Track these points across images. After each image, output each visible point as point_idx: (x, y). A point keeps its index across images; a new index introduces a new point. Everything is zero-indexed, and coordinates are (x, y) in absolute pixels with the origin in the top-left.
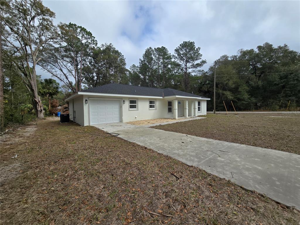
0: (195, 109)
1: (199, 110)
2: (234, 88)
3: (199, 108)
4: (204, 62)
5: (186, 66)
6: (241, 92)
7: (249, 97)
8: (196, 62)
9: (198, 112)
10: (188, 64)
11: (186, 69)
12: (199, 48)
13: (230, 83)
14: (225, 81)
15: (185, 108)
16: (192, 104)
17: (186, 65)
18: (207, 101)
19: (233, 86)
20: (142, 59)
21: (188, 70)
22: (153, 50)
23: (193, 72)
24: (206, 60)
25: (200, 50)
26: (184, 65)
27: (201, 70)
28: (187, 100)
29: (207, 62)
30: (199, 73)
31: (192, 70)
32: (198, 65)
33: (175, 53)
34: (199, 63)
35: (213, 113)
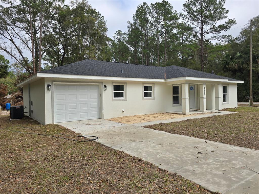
0: (217, 97)
1: (224, 100)
3: (224, 96)
4: (232, 22)
5: (202, 29)
8: (218, 23)
9: (223, 104)
10: (204, 27)
11: (202, 34)
15: (201, 96)
16: (213, 90)
18: (238, 85)
20: (133, 22)
21: (205, 37)
22: (149, 7)
23: (213, 39)
24: (235, 19)
25: (224, 3)
26: (199, 28)
27: (228, 36)
28: (204, 84)
29: (236, 22)
30: (224, 40)
31: (212, 36)
32: (222, 27)
33: (184, 9)
34: (224, 25)
35: (249, 105)
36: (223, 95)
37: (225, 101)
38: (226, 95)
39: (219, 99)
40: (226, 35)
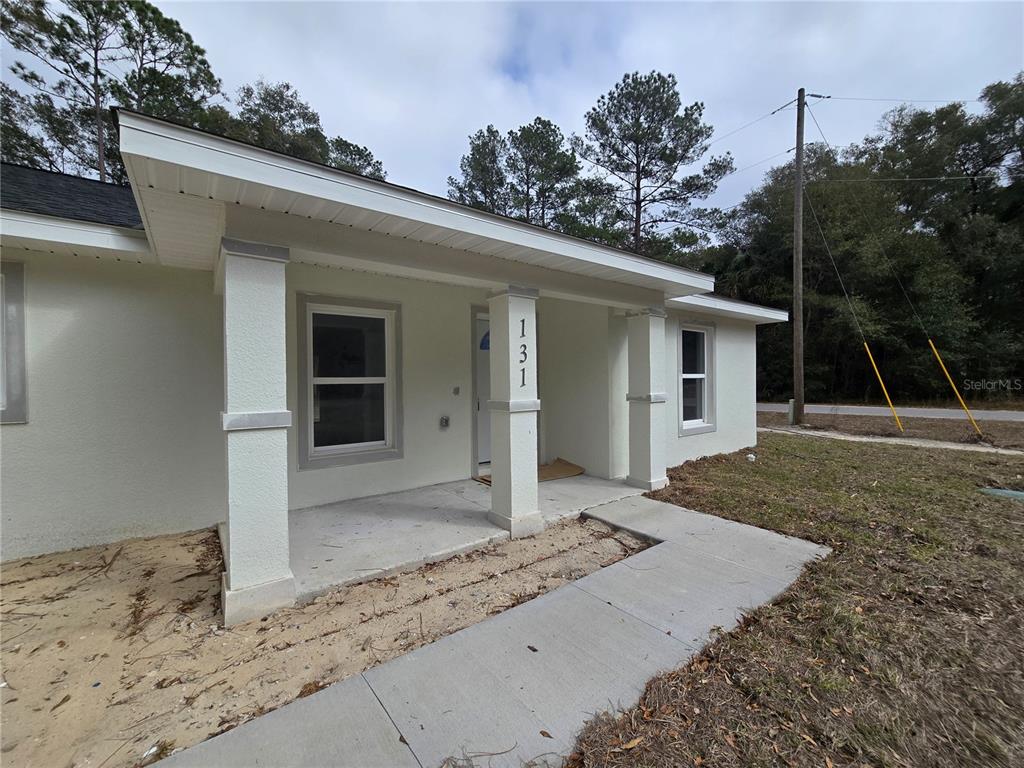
1: (691, 411)
2: (888, 281)
3: (691, 391)
4: (720, 168)
5: (638, 189)
6: (927, 297)
7: (976, 324)
8: (683, 172)
10: (644, 182)
11: (638, 203)
12: (699, 107)
13: (870, 249)
14: (835, 243)
16: (617, 350)
17: (638, 184)
19: (886, 266)
21: (645, 210)
22: (504, 141)
23: (669, 219)
24: (732, 156)
25: (700, 115)
26: (629, 187)
27: (709, 211)
28: (515, 290)
29: (734, 166)
30: (699, 221)
31: (667, 211)
32: (692, 185)
33: (589, 134)
34: (698, 177)
35: (791, 417)
36: (684, 379)
37: (695, 418)
38: (701, 379)
39: (653, 407)
40: (706, 210)
